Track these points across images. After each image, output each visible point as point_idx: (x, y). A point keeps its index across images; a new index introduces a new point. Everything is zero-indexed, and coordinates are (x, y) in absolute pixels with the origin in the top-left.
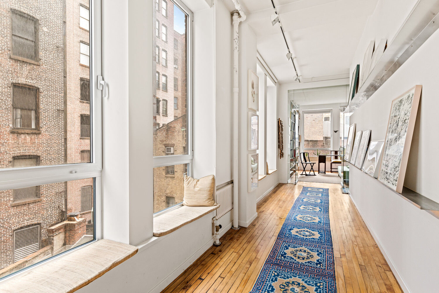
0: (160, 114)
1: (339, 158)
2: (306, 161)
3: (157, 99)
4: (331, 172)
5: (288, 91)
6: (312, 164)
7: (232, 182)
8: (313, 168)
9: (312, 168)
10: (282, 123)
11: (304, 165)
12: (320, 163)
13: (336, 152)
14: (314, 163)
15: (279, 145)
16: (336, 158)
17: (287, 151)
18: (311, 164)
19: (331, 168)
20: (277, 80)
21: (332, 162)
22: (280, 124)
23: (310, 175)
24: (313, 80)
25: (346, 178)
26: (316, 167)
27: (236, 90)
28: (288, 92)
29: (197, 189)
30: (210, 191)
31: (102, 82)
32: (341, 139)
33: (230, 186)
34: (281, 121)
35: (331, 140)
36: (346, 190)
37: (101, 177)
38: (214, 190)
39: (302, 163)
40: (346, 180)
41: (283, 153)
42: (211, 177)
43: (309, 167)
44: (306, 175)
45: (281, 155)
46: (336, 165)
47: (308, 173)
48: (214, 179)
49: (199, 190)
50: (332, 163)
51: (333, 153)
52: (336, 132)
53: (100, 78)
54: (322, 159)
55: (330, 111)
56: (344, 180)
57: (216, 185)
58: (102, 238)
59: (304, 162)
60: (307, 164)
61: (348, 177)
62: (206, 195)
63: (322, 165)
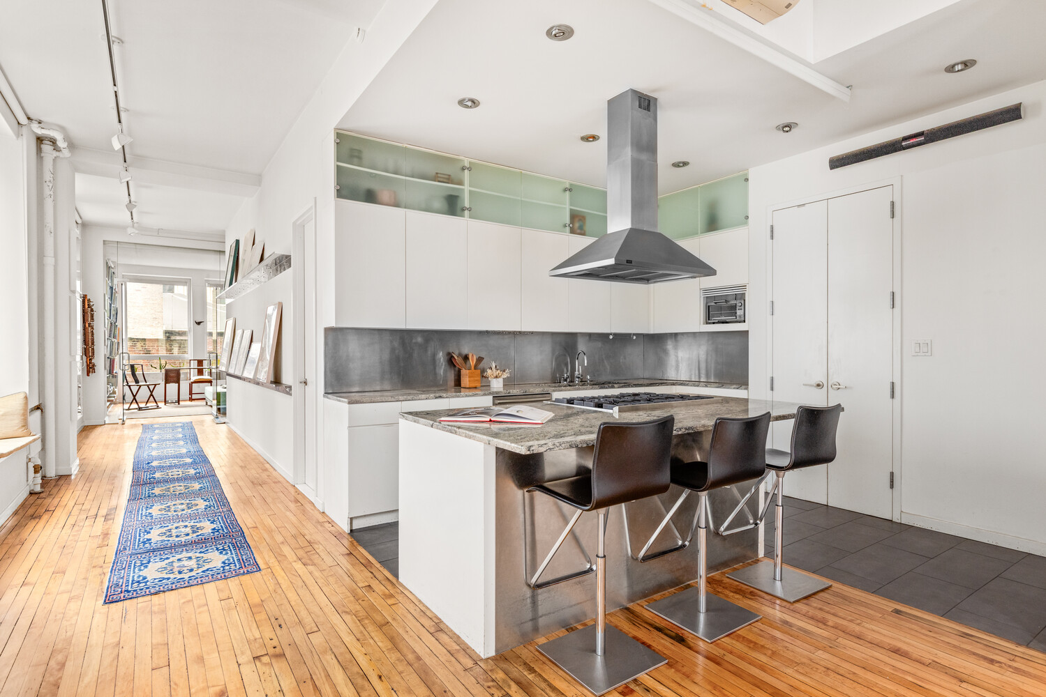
1: (206, 372)
2: (137, 381)
4: (191, 399)
5: (104, 241)
6: (151, 387)
8: (153, 393)
9: (151, 395)
10: (92, 304)
11: (135, 389)
12: (167, 385)
13: (200, 362)
14: (155, 385)
15: (85, 349)
16: (200, 372)
17: (100, 361)
18: (148, 386)
19: (191, 393)
20: (81, 218)
21: (191, 381)
22: (87, 306)
23: (147, 408)
24: (159, 232)
25: (221, 403)
26: (159, 392)
27: (50, 261)
28: (104, 244)
30: (23, 414)
32: (212, 335)
34: (89, 300)
35: (190, 339)
36: (222, 419)
38: (26, 413)
39: (129, 386)
40: (221, 407)
41: (94, 365)
42: (22, 396)
43: (144, 393)
44: (140, 409)
45: (90, 368)
46: (199, 387)
47: (142, 405)
48: (26, 398)
50: (192, 383)
51: (194, 364)
52: (199, 323)
54: (172, 376)
55: (186, 282)
56: (219, 407)
57: (28, 406)
59: (132, 383)
60: (140, 386)
61: (225, 401)
62: (17, 421)
63: (172, 387)
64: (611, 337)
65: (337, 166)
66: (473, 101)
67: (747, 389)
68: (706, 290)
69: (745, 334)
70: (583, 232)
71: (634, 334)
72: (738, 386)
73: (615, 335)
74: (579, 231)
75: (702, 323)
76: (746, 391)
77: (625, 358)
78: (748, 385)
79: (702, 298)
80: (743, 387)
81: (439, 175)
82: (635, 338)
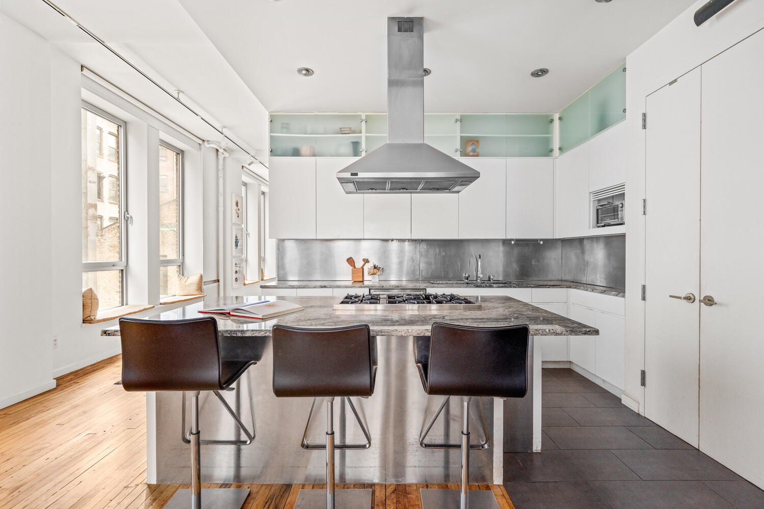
0: (104, 199)
3: (98, 174)
7: (218, 281)
27: (221, 209)
29: (187, 283)
30: (198, 284)
31: (128, 216)
33: (216, 284)
37: (126, 269)
38: (201, 284)
42: (200, 275)
48: (201, 276)
49: (189, 284)
53: (126, 213)
57: (204, 280)
58: (127, 304)
62: (194, 287)
64: (513, 242)
65: (271, 136)
66: (307, 70)
67: (624, 296)
68: (596, 193)
69: (623, 236)
70: (476, 154)
71: (541, 240)
72: (617, 293)
73: (517, 240)
74: (471, 154)
75: (591, 227)
76: (623, 299)
77: (538, 261)
78: (624, 292)
79: (592, 202)
80: (621, 294)
81: (342, 129)
82: (542, 243)
